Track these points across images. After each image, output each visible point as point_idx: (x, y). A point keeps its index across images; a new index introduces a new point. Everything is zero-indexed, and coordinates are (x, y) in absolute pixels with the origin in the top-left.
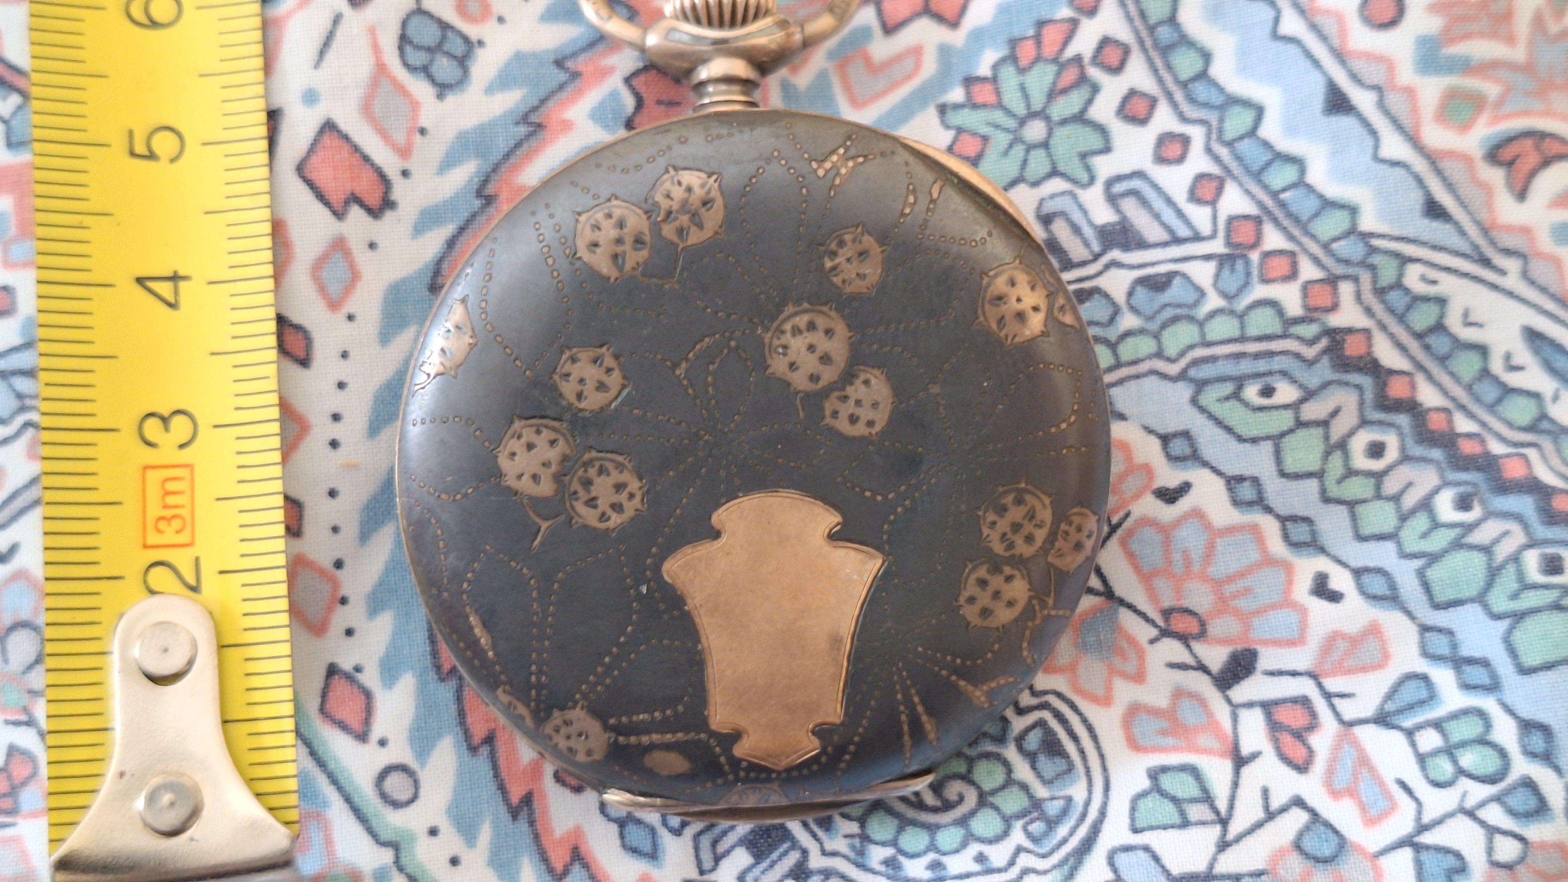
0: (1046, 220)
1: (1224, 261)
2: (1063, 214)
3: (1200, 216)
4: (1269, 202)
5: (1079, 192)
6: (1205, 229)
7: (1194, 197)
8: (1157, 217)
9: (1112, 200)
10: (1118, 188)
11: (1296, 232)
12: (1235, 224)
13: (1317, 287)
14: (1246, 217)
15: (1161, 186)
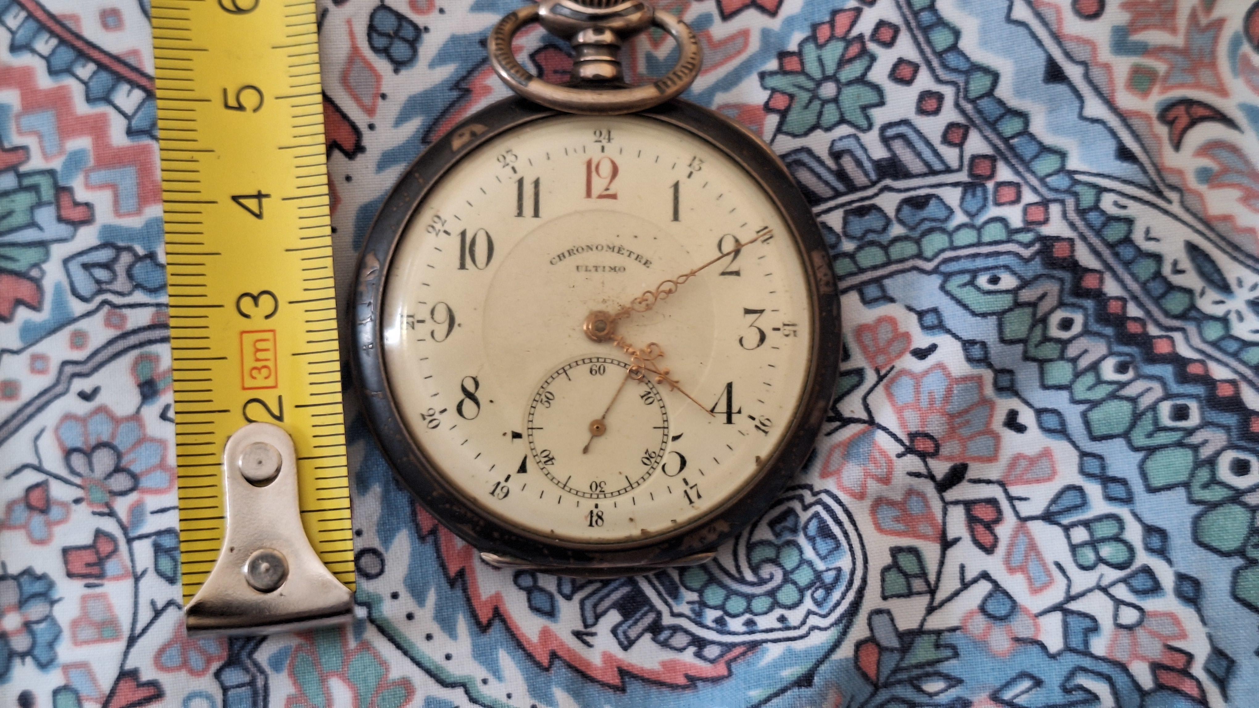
0: (836, 155)
1: (968, 188)
2: (849, 152)
3: (951, 155)
4: (1002, 146)
5: (861, 135)
6: (954, 164)
7: (946, 140)
8: (919, 155)
9: (886, 141)
10: (890, 132)
11: (1021, 169)
12: (977, 161)
13: (1033, 208)
14: (985, 157)
15: (922, 131)
